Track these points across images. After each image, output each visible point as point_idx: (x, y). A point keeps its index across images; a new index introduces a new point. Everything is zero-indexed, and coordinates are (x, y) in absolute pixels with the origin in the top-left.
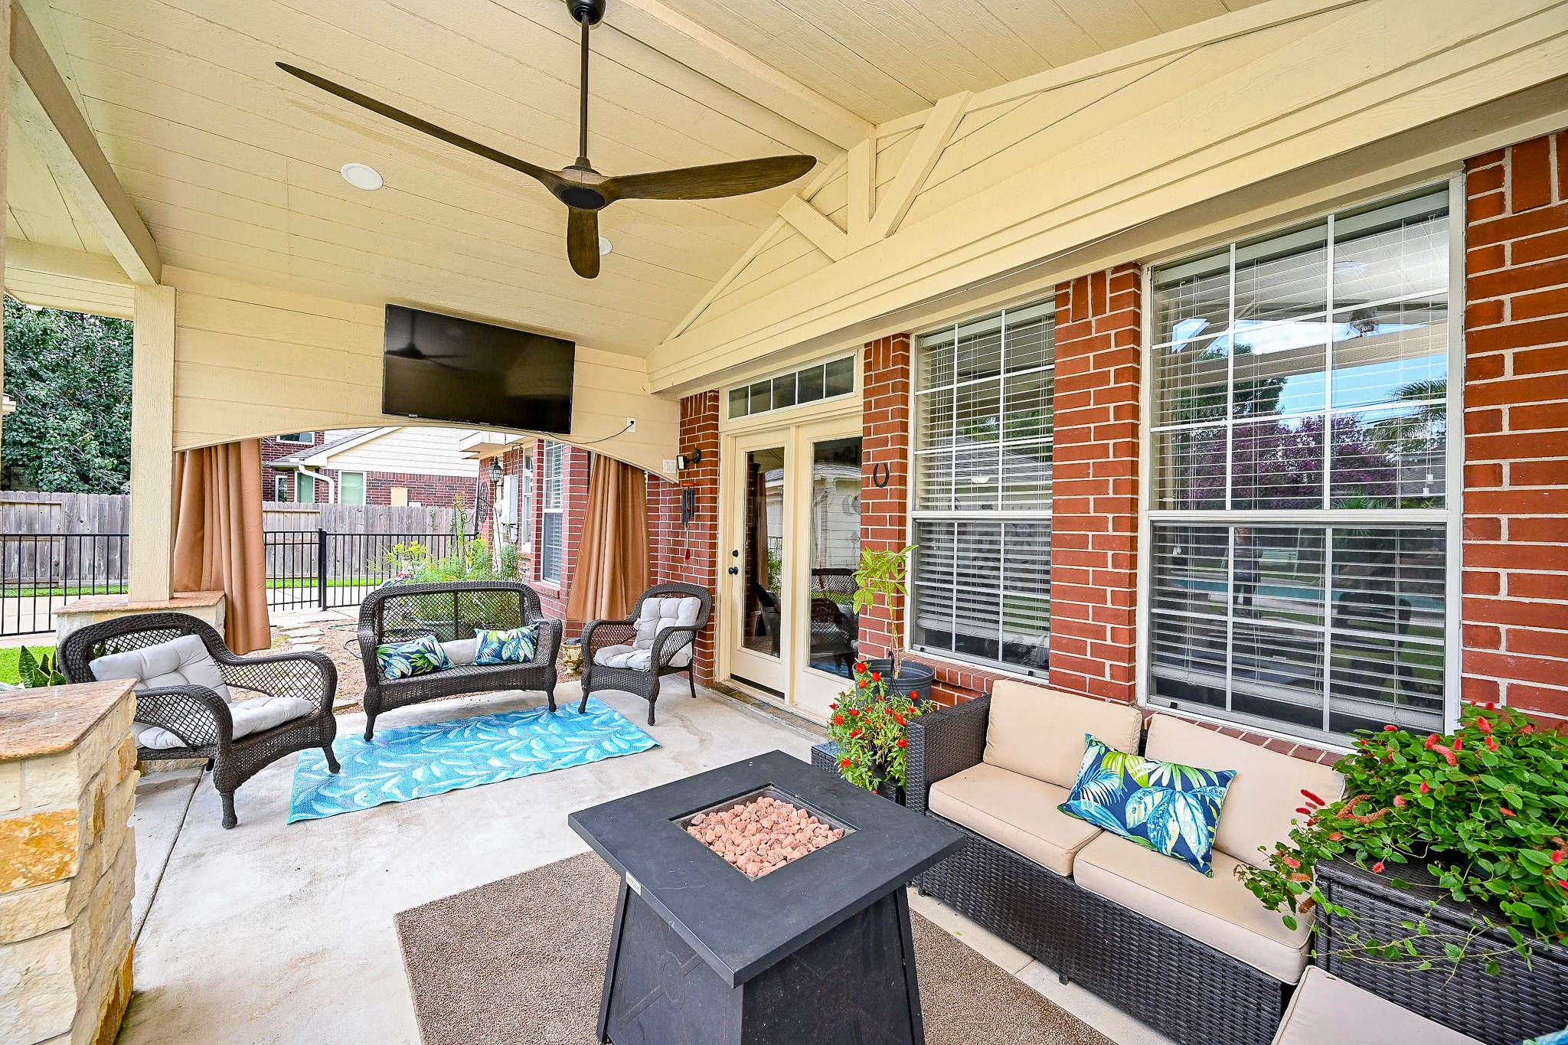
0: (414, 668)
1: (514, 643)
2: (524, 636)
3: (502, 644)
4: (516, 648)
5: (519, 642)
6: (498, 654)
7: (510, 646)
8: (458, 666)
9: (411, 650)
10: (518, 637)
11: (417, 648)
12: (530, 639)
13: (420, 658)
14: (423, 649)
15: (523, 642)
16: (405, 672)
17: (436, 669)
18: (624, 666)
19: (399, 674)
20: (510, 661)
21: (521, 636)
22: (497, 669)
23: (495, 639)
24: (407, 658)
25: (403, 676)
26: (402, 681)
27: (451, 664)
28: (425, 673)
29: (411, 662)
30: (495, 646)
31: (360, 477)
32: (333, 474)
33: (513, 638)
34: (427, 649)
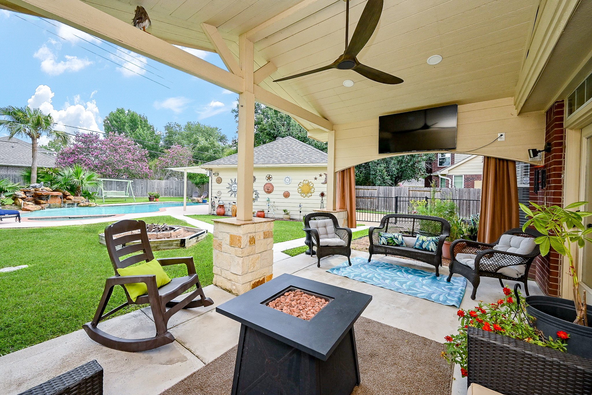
0: (388, 243)
1: (428, 243)
2: (433, 240)
3: (423, 242)
4: (428, 245)
5: (430, 243)
6: (421, 245)
7: (426, 243)
8: (407, 246)
9: (388, 236)
10: (430, 240)
11: (391, 236)
12: (435, 242)
13: (391, 240)
14: (393, 237)
15: (431, 243)
16: (385, 243)
17: (397, 245)
18: (465, 264)
19: (382, 243)
20: (425, 250)
21: (431, 240)
22: (420, 251)
23: (421, 239)
24: (386, 239)
25: (383, 244)
26: (383, 246)
27: (404, 245)
28: (392, 246)
29: (387, 240)
30: (421, 242)
31: (461, 177)
32: (451, 177)
33: (428, 240)
34: (395, 237)
